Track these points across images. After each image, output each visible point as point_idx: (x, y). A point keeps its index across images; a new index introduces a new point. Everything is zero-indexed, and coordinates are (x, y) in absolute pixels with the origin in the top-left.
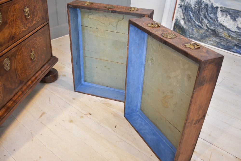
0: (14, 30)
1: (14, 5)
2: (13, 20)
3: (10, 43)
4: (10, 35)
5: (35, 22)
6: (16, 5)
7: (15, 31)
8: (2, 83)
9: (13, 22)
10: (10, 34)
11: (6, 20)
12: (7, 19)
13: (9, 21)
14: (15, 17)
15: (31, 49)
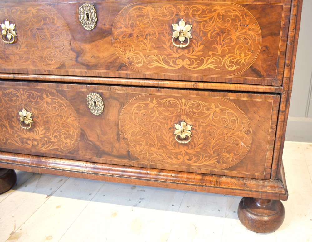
0: (128, 54)
1: (140, 6)
2: (131, 35)
3: (112, 73)
4: (115, 59)
5: (211, 66)
6: (146, 6)
7: (133, 58)
8: (77, 124)
9: (129, 37)
10: (115, 57)
11: (108, 26)
12: (112, 25)
13: (116, 32)
14: (136, 29)
15: (180, 116)
